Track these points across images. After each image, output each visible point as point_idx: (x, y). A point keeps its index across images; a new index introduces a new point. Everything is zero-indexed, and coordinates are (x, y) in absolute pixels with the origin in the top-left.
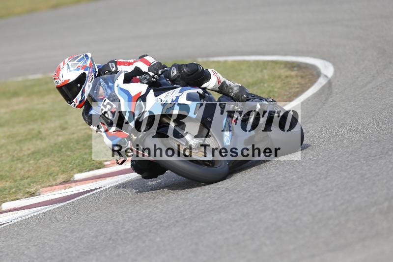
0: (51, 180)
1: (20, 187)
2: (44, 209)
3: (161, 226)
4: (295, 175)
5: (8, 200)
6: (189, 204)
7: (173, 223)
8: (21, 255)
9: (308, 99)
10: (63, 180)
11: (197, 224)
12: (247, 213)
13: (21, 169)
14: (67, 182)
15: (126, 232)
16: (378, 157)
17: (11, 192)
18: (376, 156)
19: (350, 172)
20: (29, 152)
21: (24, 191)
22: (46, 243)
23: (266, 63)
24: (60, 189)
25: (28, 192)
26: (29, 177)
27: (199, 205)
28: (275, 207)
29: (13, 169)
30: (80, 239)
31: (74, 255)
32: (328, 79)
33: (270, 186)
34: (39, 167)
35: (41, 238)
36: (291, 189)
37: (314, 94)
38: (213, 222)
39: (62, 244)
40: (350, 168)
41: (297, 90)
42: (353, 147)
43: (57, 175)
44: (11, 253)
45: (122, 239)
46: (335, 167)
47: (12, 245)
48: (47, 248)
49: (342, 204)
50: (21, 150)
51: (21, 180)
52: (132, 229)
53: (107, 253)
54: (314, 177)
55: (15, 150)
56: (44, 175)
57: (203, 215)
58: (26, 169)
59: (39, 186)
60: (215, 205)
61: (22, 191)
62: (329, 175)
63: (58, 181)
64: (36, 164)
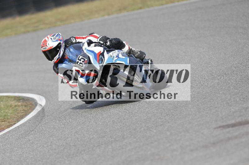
9: (30, 120)
18: (73, 155)
32: (42, 107)
41: (22, 114)
42: (59, 149)
46: (47, 162)
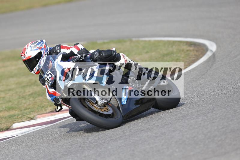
0: (44, 111)
1: (24, 114)
2: (39, 128)
3: (111, 140)
4: (193, 110)
5: (17, 122)
6: (128, 126)
7: (119, 137)
8: (25, 155)
10: (51, 111)
11: (133, 139)
12: (164, 132)
13: (25, 103)
14: (53, 112)
15: (90, 143)
17: (19, 117)
19: (227, 109)
20: (30, 93)
21: (27, 116)
22: (40, 148)
23: (174, 42)
24: (49, 116)
25: (29, 118)
26: (29, 108)
27: (134, 127)
28: (181, 129)
29: (20, 103)
30: (61, 146)
31: (58, 156)
32: (213, 53)
34: (36, 102)
35: (37, 145)
36: (191, 118)
38: (143, 137)
39: (50, 149)
40: (227, 106)
41: (194, 59)
43: (47, 107)
44: (19, 154)
45: (87, 147)
47: (20, 149)
48: (42, 152)
49: (223, 128)
50: (25, 92)
51: (25, 110)
52: (93, 141)
53: (78, 155)
54: (205, 111)
55: (21, 92)
56: (39, 107)
57: (137, 133)
58: (28, 103)
59: (36, 114)
60: (144, 127)
61: (25, 116)
62: (215, 110)
63: (48, 111)
64: (34, 100)
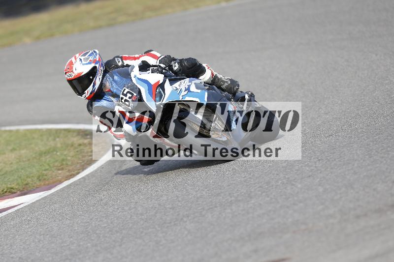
16: (173, 223)
18: (171, 223)
33: (64, 254)
37: (107, 162)
42: (147, 214)
46: (130, 234)
